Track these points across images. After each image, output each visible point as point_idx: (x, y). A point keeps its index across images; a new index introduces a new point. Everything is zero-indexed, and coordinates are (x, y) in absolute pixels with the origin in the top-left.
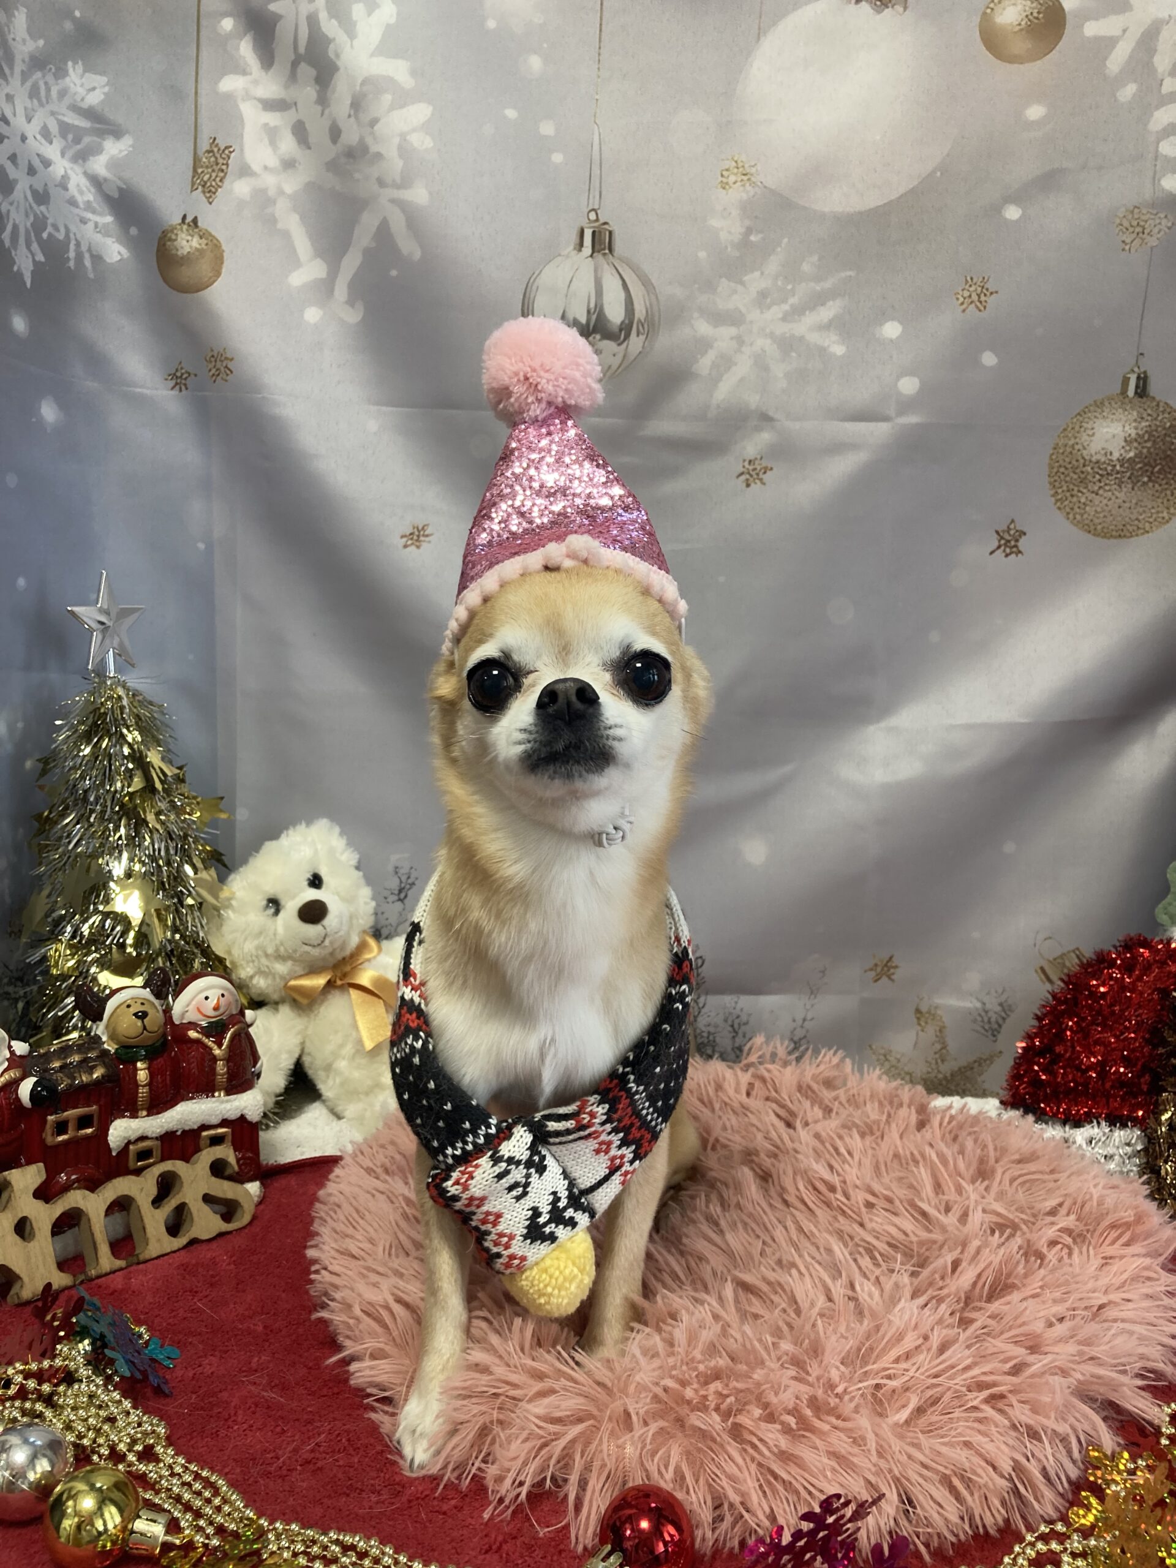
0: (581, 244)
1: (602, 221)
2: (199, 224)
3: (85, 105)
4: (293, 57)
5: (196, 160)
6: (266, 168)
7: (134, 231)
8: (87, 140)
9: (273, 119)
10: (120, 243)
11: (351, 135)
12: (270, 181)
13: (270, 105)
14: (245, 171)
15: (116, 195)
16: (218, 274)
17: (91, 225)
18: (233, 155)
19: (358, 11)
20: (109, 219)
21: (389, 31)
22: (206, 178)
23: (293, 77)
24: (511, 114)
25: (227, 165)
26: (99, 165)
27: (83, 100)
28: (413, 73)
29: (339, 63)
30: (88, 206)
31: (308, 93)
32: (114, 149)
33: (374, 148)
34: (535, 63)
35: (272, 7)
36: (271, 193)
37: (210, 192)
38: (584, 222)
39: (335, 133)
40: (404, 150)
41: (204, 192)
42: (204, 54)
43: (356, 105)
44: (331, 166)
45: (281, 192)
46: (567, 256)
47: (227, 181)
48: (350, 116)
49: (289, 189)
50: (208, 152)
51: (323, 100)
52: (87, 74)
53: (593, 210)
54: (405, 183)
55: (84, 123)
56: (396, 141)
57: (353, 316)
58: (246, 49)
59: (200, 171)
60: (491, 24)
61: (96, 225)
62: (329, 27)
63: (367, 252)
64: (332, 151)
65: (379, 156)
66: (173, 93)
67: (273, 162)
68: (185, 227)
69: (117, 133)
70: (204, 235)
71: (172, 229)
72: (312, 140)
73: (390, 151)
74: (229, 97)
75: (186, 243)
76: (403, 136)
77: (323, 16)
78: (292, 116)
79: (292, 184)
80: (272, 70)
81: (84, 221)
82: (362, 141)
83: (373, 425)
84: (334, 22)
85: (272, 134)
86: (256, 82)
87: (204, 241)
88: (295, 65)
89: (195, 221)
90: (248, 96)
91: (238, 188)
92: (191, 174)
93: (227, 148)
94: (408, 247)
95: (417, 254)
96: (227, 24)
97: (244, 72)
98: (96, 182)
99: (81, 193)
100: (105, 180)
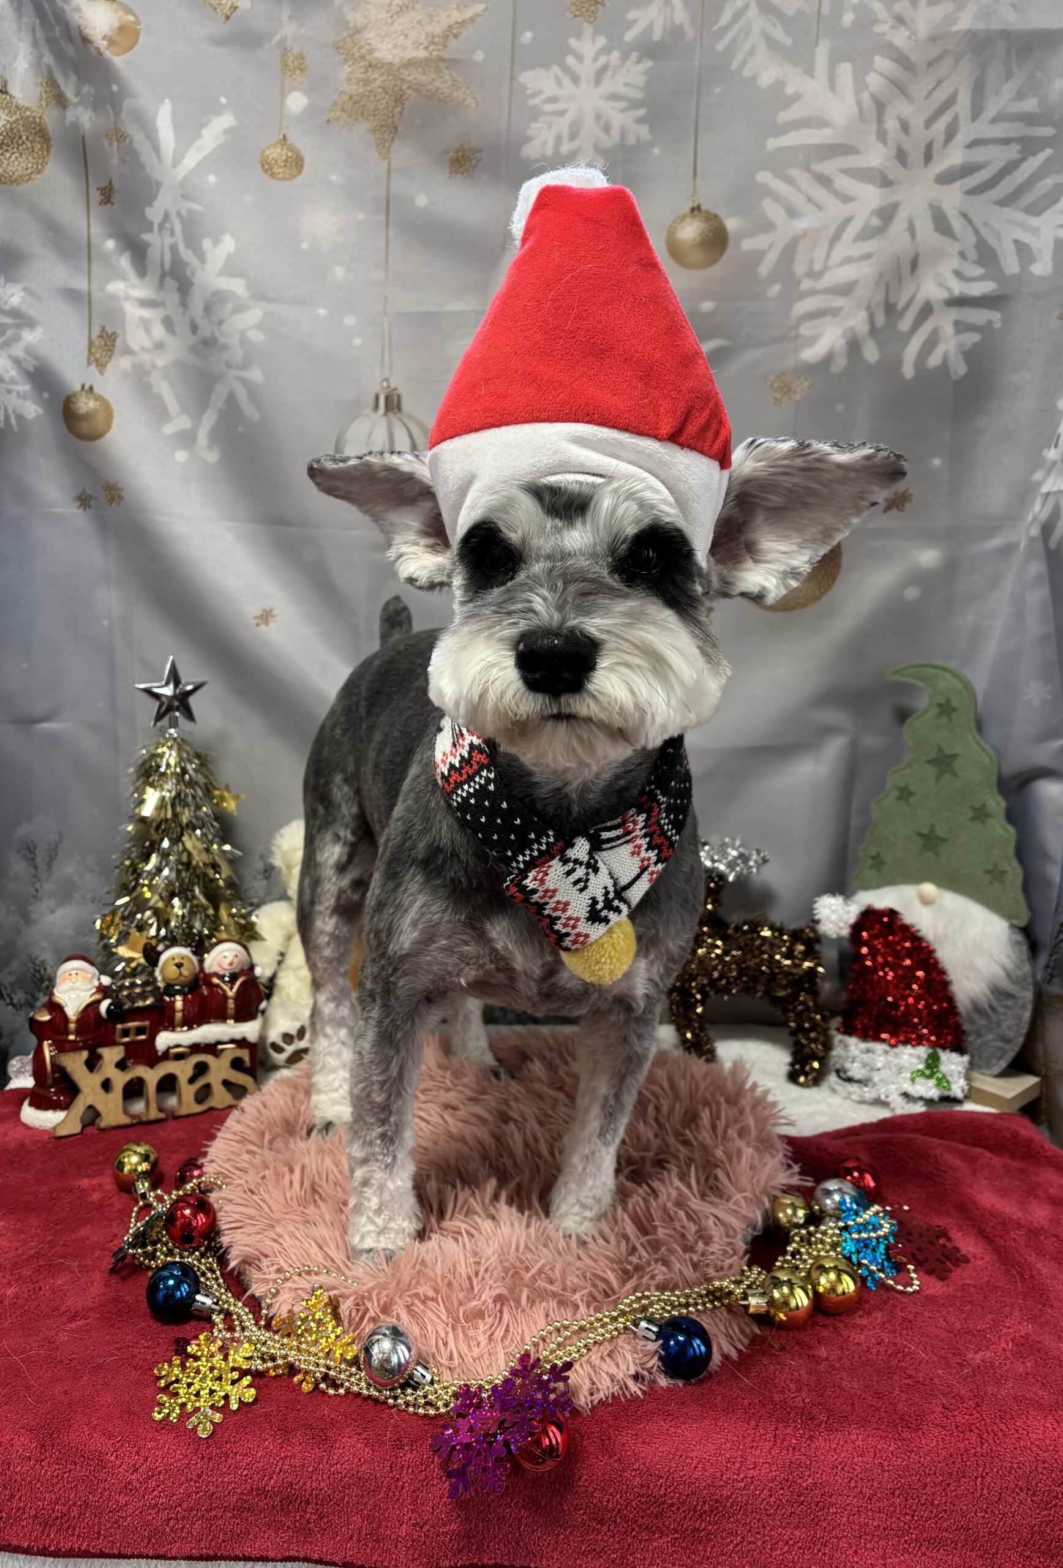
0: (376, 407)
1: (393, 386)
2: (96, 389)
3: (7, 308)
4: (160, 272)
5: (91, 343)
6: (143, 348)
7: (46, 395)
8: (10, 333)
9: (147, 313)
10: (35, 402)
11: (205, 330)
12: (146, 358)
13: (144, 303)
14: (128, 351)
15: (32, 370)
16: (108, 427)
17: (14, 394)
18: (118, 340)
19: (207, 244)
20: (28, 387)
21: (229, 257)
22: (98, 355)
23: (161, 284)
24: (322, 312)
25: (114, 346)
26: (18, 350)
27: (6, 303)
28: (249, 287)
29: (195, 280)
30: (13, 381)
31: (175, 297)
32: (30, 337)
33: (222, 340)
34: (339, 271)
35: (146, 237)
36: (147, 366)
37: (101, 366)
38: (378, 389)
39: (194, 328)
40: (244, 341)
41: (97, 366)
42: (94, 267)
43: (208, 309)
44: (193, 349)
45: (154, 366)
46: (367, 416)
47: (114, 357)
48: (203, 317)
49: (160, 363)
50: (101, 336)
51: (184, 303)
52: (9, 285)
53: (387, 380)
54: (245, 365)
55: (8, 321)
56: (237, 336)
57: (212, 457)
58: (124, 262)
59: (93, 350)
60: (305, 246)
61: (18, 393)
62: (186, 254)
63: (221, 412)
64: (192, 340)
65: (225, 347)
66: (72, 295)
67: (148, 344)
68: (84, 393)
69: (31, 324)
70: (99, 398)
71: (74, 395)
72: (177, 329)
73: (234, 342)
74: (114, 297)
75: (85, 405)
76: (242, 332)
77: (181, 247)
78: (161, 312)
79: (162, 360)
80: (147, 279)
81: (9, 392)
82: (213, 336)
83: (229, 537)
84: (190, 252)
85: (146, 324)
86: (132, 287)
87: (98, 403)
88: (162, 277)
89: (91, 389)
90: (127, 298)
91: (123, 363)
92: (86, 352)
93: (114, 333)
94: (250, 411)
95: (256, 417)
96: (110, 244)
97: (124, 278)
98: (17, 362)
99: (7, 371)
100: (24, 360)
